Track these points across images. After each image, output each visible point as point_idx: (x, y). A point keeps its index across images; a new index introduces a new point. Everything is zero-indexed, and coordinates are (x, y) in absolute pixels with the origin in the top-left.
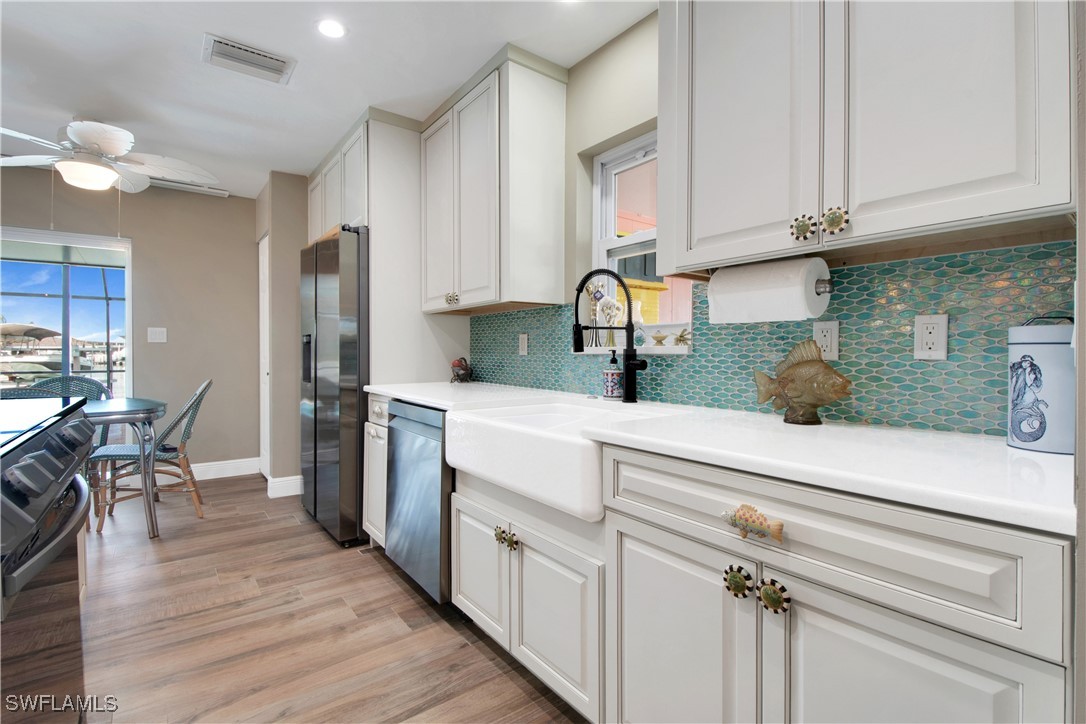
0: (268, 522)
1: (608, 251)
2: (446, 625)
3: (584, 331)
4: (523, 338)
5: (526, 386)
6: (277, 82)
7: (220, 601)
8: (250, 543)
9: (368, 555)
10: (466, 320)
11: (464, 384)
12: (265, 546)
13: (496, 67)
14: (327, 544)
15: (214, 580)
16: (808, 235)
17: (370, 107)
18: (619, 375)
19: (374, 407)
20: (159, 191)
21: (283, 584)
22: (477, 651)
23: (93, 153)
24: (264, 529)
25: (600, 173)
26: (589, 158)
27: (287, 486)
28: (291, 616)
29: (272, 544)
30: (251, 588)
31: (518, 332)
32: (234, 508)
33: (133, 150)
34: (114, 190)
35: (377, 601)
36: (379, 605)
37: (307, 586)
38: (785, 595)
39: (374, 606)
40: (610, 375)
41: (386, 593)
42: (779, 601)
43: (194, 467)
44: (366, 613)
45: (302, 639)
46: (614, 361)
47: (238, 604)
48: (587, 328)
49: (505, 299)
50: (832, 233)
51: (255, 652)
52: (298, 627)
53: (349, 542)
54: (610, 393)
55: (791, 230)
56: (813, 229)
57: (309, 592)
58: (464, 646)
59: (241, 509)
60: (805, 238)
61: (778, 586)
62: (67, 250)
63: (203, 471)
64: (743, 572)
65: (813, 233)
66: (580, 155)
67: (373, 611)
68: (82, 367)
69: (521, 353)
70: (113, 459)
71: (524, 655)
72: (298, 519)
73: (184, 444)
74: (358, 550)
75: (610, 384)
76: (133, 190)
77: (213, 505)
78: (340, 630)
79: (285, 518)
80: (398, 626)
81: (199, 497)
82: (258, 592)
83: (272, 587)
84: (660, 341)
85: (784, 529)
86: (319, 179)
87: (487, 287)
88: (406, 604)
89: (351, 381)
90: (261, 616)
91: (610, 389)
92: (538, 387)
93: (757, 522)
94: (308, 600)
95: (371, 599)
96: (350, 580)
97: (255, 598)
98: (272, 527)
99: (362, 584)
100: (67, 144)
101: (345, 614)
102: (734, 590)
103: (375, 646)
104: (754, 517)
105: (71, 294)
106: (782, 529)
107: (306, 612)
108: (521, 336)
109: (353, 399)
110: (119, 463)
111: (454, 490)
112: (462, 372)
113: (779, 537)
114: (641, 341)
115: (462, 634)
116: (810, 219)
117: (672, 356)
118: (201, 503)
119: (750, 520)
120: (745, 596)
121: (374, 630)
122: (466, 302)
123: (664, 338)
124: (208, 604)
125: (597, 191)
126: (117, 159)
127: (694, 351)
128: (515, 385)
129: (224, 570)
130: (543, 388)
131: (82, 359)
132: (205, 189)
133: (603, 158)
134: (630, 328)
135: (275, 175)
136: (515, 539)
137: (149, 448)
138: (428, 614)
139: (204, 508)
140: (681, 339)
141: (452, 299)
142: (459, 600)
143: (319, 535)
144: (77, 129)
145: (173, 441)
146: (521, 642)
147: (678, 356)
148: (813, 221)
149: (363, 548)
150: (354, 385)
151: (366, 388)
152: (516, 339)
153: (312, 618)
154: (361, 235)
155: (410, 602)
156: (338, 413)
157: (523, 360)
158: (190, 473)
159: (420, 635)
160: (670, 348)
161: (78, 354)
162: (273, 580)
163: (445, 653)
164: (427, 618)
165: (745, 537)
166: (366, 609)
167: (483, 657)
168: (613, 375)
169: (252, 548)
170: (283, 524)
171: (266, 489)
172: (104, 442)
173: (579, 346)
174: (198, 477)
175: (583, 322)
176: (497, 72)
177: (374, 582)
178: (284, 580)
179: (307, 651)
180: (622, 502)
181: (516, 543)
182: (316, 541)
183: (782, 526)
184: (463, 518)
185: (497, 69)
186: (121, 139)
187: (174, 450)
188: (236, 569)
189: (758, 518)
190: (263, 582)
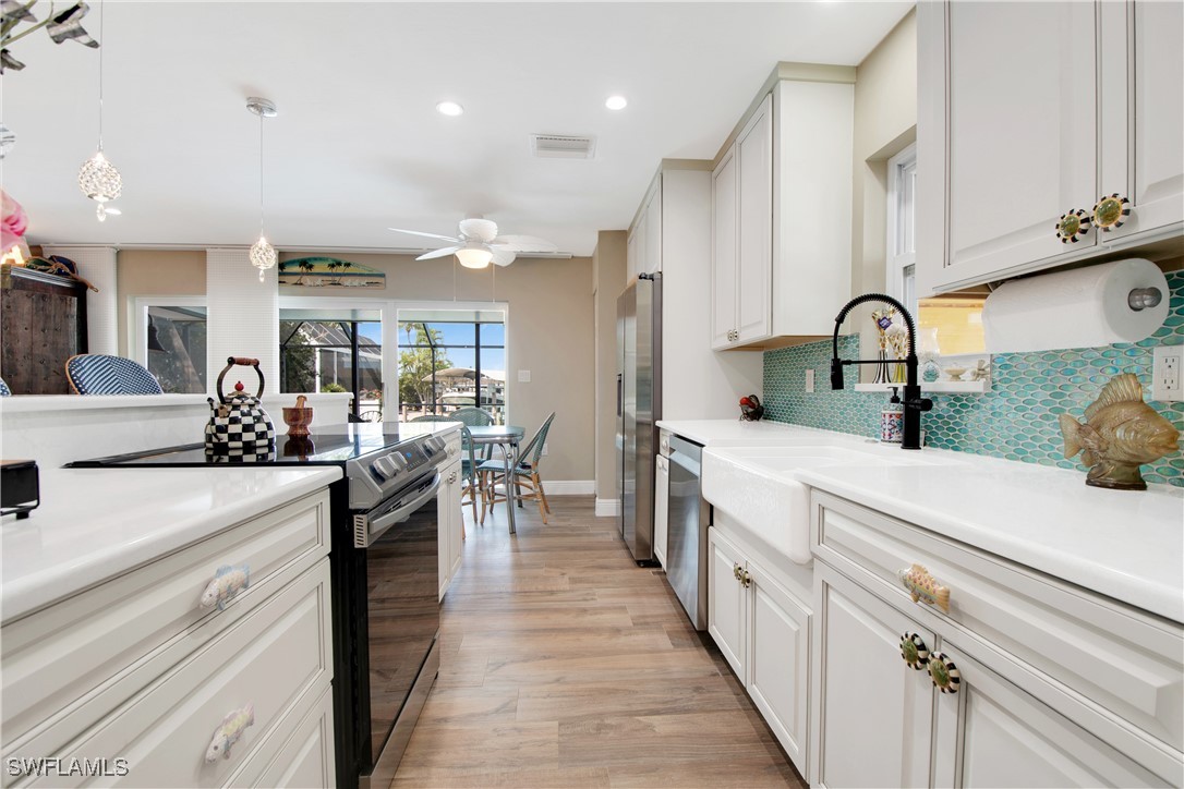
0: (589, 535)
1: (905, 268)
2: (705, 652)
3: (845, 367)
4: (810, 373)
5: (813, 426)
6: (585, 158)
7: (541, 587)
8: (572, 549)
9: (657, 577)
10: (759, 356)
11: (755, 423)
12: (582, 553)
13: (770, 90)
14: (627, 561)
15: (541, 572)
16: (1078, 235)
17: (663, 160)
18: (899, 416)
19: (664, 441)
20: (522, 260)
21: (586, 585)
22: (725, 683)
23: (477, 242)
24: (584, 540)
25: (896, 177)
26: (880, 164)
27: (607, 507)
28: (585, 611)
29: (587, 552)
30: (564, 584)
31: (806, 368)
32: (569, 520)
33: (498, 235)
34: (491, 265)
35: (652, 616)
36: (653, 620)
37: (603, 591)
38: (953, 673)
39: (648, 620)
40: (887, 416)
41: (663, 612)
42: (948, 679)
43: (545, 483)
44: (642, 624)
45: (588, 630)
46: (895, 400)
47: (552, 593)
48: (849, 362)
49: (777, 334)
50: (1106, 230)
51: (553, 630)
52: (587, 620)
53: (644, 561)
54: (887, 438)
55: (1057, 231)
56: (1083, 226)
57: (603, 596)
58: (715, 675)
59: (574, 522)
60: (1074, 240)
61: (946, 662)
62: (477, 313)
63: (551, 487)
64: (917, 641)
65: (1084, 232)
66: (868, 161)
67: (647, 624)
68: (498, 401)
69: (808, 391)
70: (494, 470)
71: (755, 692)
72: (611, 536)
73: (536, 463)
74: (650, 571)
75: (887, 427)
76: (504, 263)
77: (557, 516)
78: (617, 631)
79: (602, 534)
80: (664, 641)
81: (546, 507)
82: (567, 587)
83: (579, 585)
84: (956, 376)
85: (952, 596)
86: (633, 232)
87: (760, 322)
88: (676, 625)
89: (647, 415)
90: (564, 605)
91: (887, 432)
92: (824, 428)
93: (925, 585)
94: (600, 602)
95: (648, 614)
96: (636, 594)
97: (564, 591)
98: (592, 539)
99: (645, 600)
100: (461, 236)
101: (624, 620)
102: (908, 659)
103: (640, 652)
104: (922, 580)
105: (481, 344)
106: (947, 597)
107: (596, 611)
108: (807, 372)
109: (648, 433)
110: (497, 474)
111: (712, 524)
112: (750, 410)
113: (946, 605)
114: (932, 375)
115: (717, 664)
116: (1079, 214)
117: (967, 394)
118: (548, 512)
119: (918, 582)
120: (917, 668)
121: (642, 639)
122: (746, 337)
123: (963, 372)
124: (533, 589)
125: (893, 199)
126: (491, 242)
127: (993, 387)
128: (802, 424)
129: (550, 566)
130: (829, 429)
131: (497, 395)
132: (555, 254)
133: (901, 158)
134: (912, 361)
135: (602, 234)
136: (747, 576)
137: (510, 463)
138: (692, 639)
139: (549, 516)
140: (980, 374)
141: (733, 336)
142: (714, 631)
143: (623, 552)
144: (466, 224)
145: (529, 460)
146: (754, 681)
147: (974, 394)
148: (1083, 216)
149: (655, 570)
150: (649, 419)
151: (658, 423)
152: (803, 375)
153: (598, 616)
154: (655, 280)
155: (679, 625)
156: (634, 447)
157: (810, 398)
158: (541, 487)
159: (678, 653)
160: (968, 385)
161: (494, 391)
162: (580, 581)
163: (698, 675)
164: (690, 642)
165: (916, 600)
166: (642, 620)
167: (728, 689)
168: (891, 416)
169: (572, 553)
170: (600, 538)
171: (594, 508)
172: (489, 458)
173: (837, 382)
174: (546, 493)
175: (842, 357)
176: (770, 95)
177: (656, 600)
178: (588, 583)
179: (588, 641)
180: (824, 550)
181: (748, 581)
182: (621, 557)
183: (948, 592)
184: (717, 552)
185: (771, 92)
186: (490, 228)
187: (529, 467)
188: (557, 567)
189: (926, 581)
190: (573, 581)
